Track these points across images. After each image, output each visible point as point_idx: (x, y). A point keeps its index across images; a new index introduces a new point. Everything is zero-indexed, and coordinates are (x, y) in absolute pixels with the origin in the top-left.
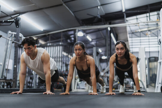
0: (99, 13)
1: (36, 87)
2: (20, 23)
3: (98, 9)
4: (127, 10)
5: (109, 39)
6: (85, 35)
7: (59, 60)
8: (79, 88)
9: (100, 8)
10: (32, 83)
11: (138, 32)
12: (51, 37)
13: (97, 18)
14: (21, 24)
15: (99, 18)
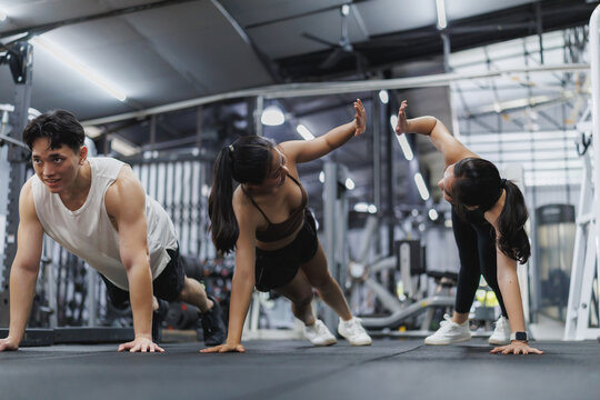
0: (345, 34)
1: (98, 322)
2: (31, 65)
3: (342, 15)
4: (453, 24)
5: (384, 139)
6: (293, 121)
7: (190, 217)
8: (268, 327)
9: (351, 10)
10: (82, 307)
11: (493, 113)
12: (158, 128)
13: (337, 50)
14: (35, 69)
15: (347, 52)
